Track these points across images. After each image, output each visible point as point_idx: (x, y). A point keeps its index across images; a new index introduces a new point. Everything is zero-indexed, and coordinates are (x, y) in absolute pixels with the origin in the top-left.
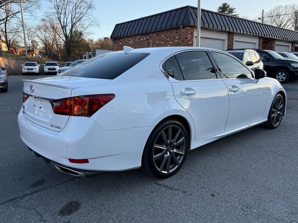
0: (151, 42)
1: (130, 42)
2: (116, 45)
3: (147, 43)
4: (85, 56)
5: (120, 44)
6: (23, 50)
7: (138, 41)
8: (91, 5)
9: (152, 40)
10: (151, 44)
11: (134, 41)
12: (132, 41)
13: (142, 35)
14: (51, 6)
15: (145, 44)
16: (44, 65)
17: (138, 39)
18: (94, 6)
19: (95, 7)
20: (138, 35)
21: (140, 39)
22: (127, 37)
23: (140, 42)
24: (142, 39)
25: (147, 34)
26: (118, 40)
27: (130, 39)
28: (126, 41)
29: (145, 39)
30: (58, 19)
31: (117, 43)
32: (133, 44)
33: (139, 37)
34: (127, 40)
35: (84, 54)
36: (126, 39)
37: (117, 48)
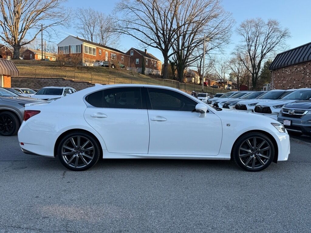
0: (308, 71)
1: (287, 73)
2: (274, 76)
3: (303, 73)
4: (265, 87)
5: (278, 74)
6: (216, 82)
7: (294, 71)
8: (286, 33)
9: (309, 70)
10: (307, 74)
11: (291, 71)
12: (289, 71)
13: (299, 64)
14: (243, 40)
15: (302, 74)
16: (214, 96)
17: (295, 69)
18: (289, 34)
19: (291, 35)
20: (295, 64)
21: (297, 68)
22: (285, 67)
23: (297, 72)
24: (299, 69)
25: (304, 63)
26: (276, 70)
27: (287, 69)
28: (283, 71)
29: (302, 68)
30: (248, 51)
31: (275, 74)
32: (290, 74)
33: (297, 66)
34: (285, 71)
35: (264, 86)
36: (284, 69)
37: (275, 79)
